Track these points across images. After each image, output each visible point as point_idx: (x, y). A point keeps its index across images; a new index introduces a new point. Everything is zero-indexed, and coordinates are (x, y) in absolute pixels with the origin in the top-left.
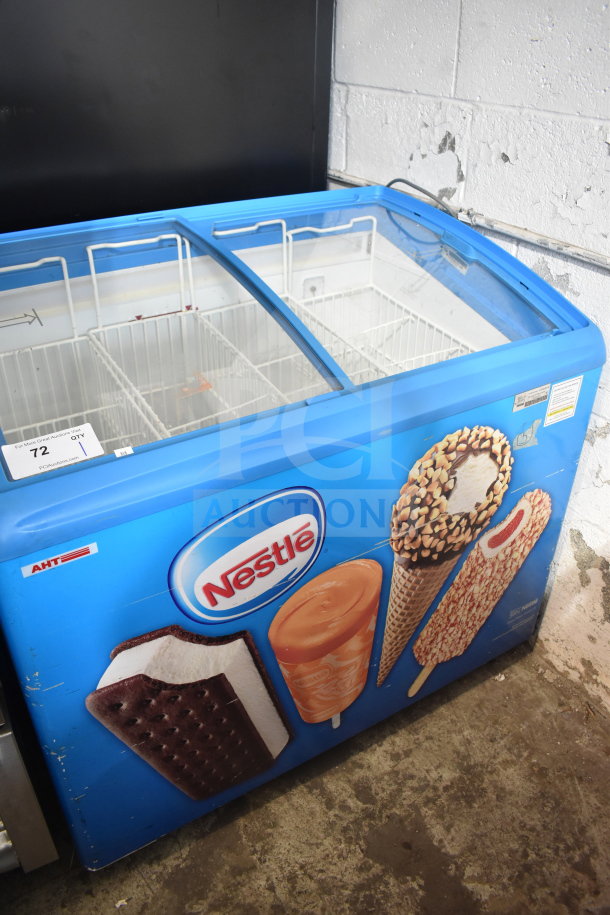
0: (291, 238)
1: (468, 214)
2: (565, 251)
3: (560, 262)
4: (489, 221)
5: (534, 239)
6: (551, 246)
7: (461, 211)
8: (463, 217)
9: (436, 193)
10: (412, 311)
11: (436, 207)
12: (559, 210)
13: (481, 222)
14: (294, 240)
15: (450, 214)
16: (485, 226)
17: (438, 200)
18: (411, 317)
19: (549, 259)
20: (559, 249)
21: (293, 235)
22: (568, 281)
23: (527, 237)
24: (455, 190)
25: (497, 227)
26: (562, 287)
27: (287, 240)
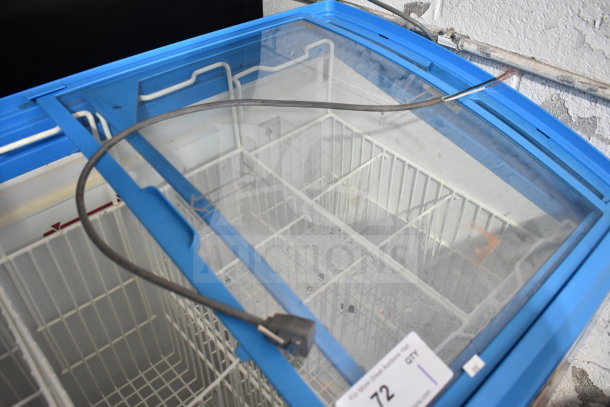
0: (238, 83)
1: (453, 37)
2: (600, 92)
3: (585, 103)
4: (483, 47)
5: (553, 74)
6: (578, 85)
7: (441, 33)
8: (444, 40)
9: (401, 9)
10: (386, 148)
11: (405, 26)
12: (588, 40)
13: (471, 48)
14: (242, 84)
15: (427, 36)
16: (479, 53)
17: (404, 16)
18: (385, 154)
19: (568, 97)
20: (591, 90)
21: (240, 79)
22: (595, 125)
23: (542, 70)
24: (427, 6)
25: (495, 55)
26: (585, 130)
27: (234, 86)
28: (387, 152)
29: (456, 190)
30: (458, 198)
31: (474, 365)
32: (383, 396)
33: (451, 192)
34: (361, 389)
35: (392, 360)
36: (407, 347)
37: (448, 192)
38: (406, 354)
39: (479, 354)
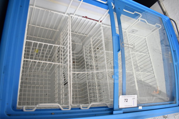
21: (141, 20)
27: (139, 20)
28: (149, 55)
29: (155, 74)
30: (154, 76)
31: (140, 108)
32: (126, 100)
33: (154, 73)
34: (124, 97)
35: (131, 97)
36: (134, 96)
37: (153, 73)
38: (133, 97)
39: (142, 107)
